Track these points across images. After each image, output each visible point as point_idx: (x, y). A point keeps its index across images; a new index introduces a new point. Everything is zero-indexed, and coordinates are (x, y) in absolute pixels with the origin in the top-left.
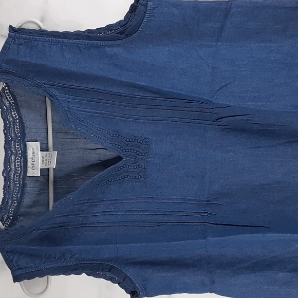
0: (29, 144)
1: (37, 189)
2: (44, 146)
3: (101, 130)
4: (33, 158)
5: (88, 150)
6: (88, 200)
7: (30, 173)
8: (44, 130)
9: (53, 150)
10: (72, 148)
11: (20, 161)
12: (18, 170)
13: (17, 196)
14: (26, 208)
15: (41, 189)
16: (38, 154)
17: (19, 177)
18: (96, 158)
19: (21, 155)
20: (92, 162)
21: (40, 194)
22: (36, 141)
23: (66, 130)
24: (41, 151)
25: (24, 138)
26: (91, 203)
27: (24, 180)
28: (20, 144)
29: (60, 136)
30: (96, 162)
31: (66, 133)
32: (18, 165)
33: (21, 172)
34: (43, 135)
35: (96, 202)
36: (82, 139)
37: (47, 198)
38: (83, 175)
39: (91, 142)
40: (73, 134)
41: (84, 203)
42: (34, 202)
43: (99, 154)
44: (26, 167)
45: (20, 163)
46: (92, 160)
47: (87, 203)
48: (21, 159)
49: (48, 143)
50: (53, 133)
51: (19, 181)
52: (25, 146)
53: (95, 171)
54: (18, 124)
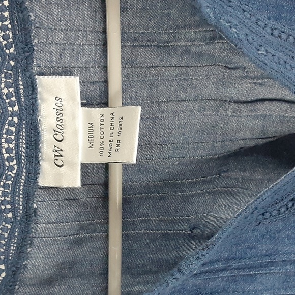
0: (44, 82)
1: (70, 229)
2: (94, 91)
3: (284, 36)
4: (59, 130)
5: (232, 105)
6: (228, 260)
7: (48, 176)
8: (93, 38)
9: (124, 104)
10: (183, 95)
11: (17, 139)
12: (11, 168)
13: (8, 249)
14: (34, 285)
15: (82, 228)
16: (74, 117)
17: (14, 191)
18: (252, 129)
19: (20, 119)
20: (242, 144)
21: (78, 242)
22: (66, 71)
23: (166, 37)
24: (83, 105)
25: (29, 59)
26: (238, 268)
27: (28, 198)
28: (16, 81)
29: (147, 56)
30: (252, 144)
31: (164, 47)
32: (8, 150)
33: (18, 175)
34: (92, 52)
35: (251, 267)
36: (215, 70)
37: (101, 254)
38: (210, 181)
39: (242, 78)
40: (187, 52)
41: (215, 271)
42: (61, 266)
43: (264, 116)
44: (37, 157)
45: (17, 146)
46: (240, 135)
47: (225, 269)
48: (18, 131)
49: (106, 81)
50: (123, 47)
51: (12, 203)
52: (32, 88)
53: (245, 171)
54: (6, 14)
